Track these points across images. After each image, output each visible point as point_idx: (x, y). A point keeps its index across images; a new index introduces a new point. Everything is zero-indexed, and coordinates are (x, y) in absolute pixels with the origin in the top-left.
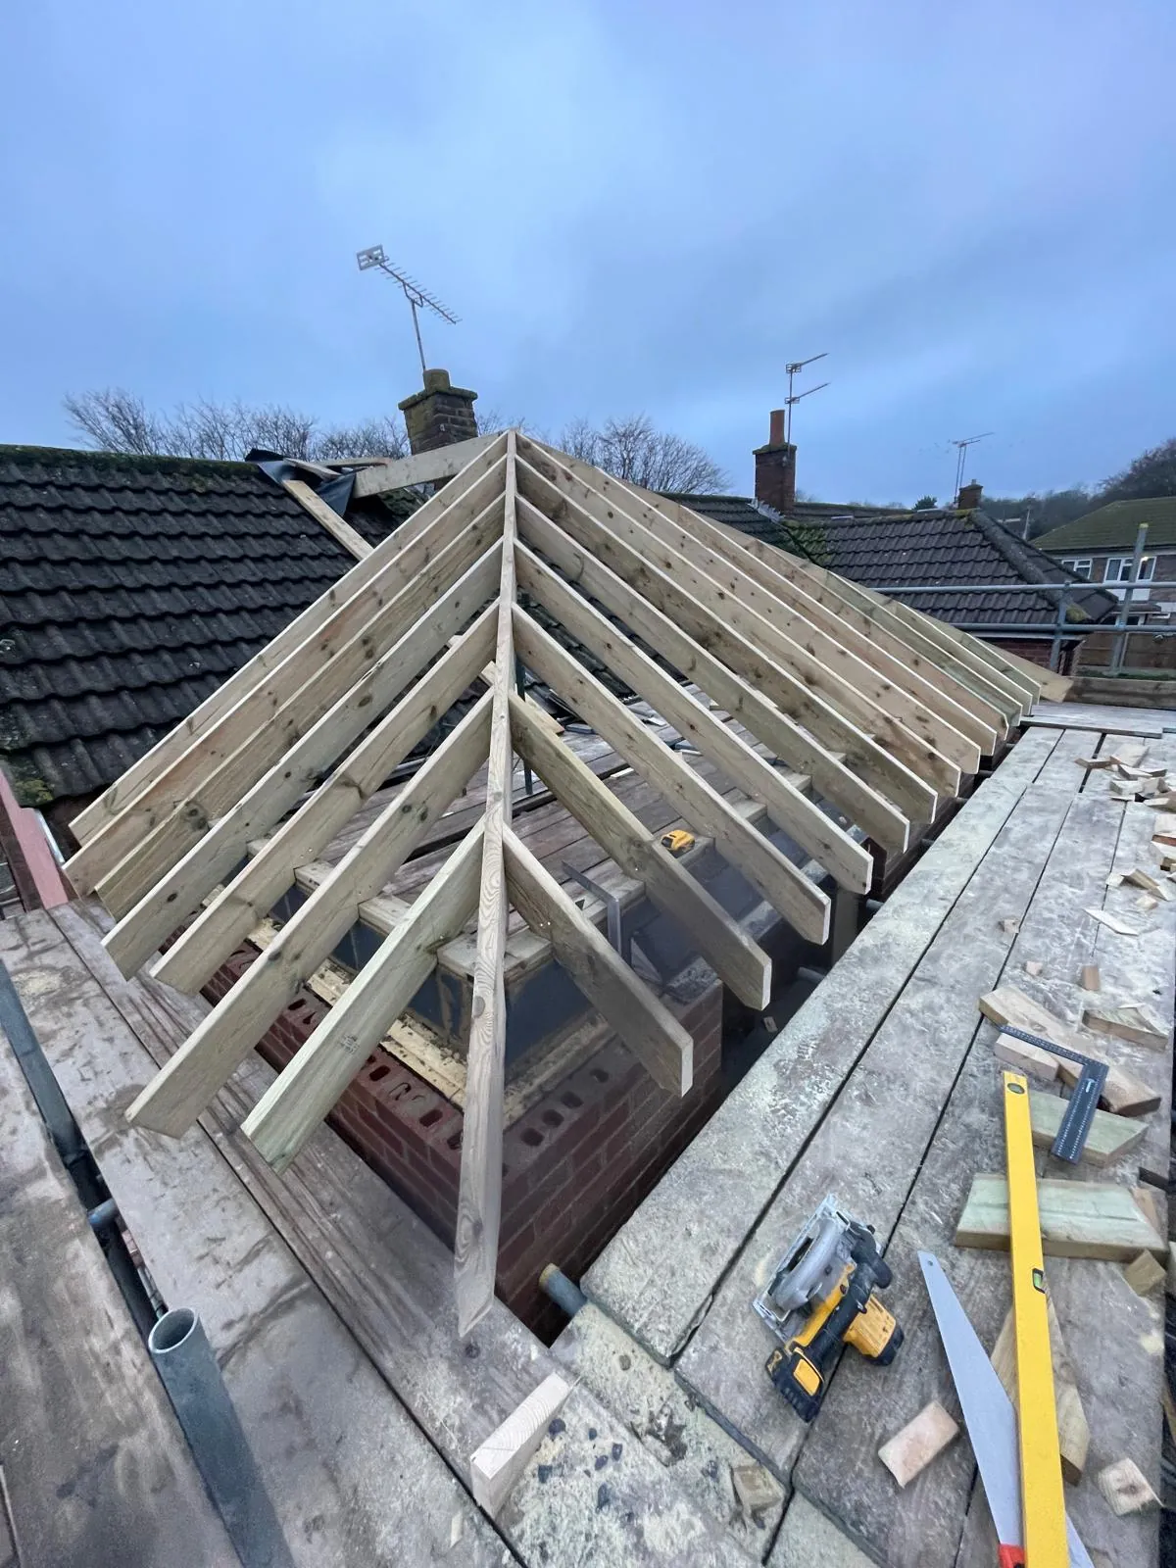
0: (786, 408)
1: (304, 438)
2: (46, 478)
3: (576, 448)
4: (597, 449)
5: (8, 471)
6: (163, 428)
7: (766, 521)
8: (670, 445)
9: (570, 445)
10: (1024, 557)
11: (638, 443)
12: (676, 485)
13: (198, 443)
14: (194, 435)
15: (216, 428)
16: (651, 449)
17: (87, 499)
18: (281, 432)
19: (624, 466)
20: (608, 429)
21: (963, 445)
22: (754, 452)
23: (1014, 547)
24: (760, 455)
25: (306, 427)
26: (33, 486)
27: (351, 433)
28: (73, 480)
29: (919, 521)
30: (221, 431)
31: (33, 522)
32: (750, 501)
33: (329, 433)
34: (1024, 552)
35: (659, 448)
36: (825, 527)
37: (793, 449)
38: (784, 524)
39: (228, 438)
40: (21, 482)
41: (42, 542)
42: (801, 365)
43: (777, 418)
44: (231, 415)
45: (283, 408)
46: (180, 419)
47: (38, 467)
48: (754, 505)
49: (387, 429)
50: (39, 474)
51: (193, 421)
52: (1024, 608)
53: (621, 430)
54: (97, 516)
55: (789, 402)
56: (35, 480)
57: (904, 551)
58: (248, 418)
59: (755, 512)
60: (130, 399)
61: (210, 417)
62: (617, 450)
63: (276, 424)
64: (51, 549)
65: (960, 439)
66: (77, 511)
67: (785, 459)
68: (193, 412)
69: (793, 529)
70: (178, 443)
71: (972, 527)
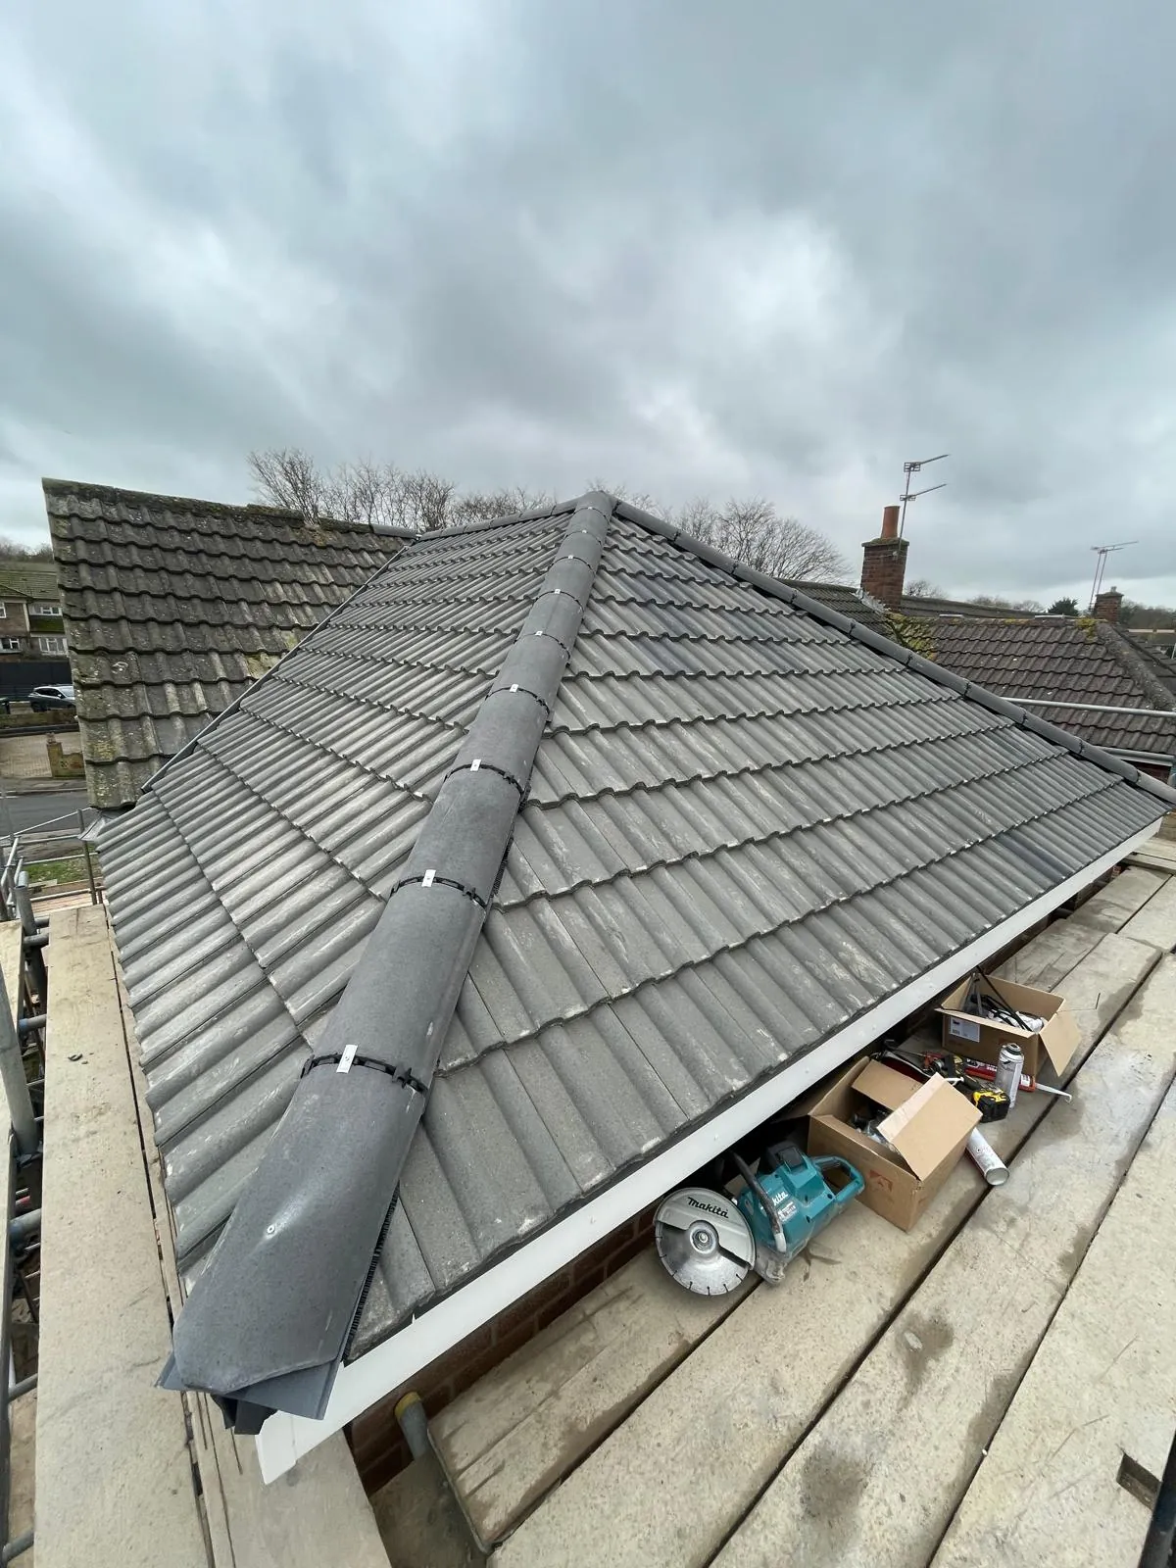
0: (901, 504)
1: (443, 500)
2: (193, 525)
3: (694, 525)
4: (715, 528)
5: (164, 518)
6: (327, 484)
7: (870, 612)
8: (790, 529)
9: (689, 524)
10: (1153, 677)
11: (757, 527)
12: (791, 567)
13: (352, 499)
14: (351, 492)
15: (369, 487)
16: (770, 532)
17: (222, 546)
18: (425, 493)
19: (741, 544)
20: (730, 510)
21: (1103, 551)
22: (863, 545)
23: (1141, 664)
24: (870, 548)
25: (447, 490)
26: (181, 531)
27: (485, 499)
28: (215, 529)
29: (1036, 627)
30: (373, 489)
31: (171, 562)
32: (854, 591)
33: (466, 497)
34: (1153, 671)
35: (778, 531)
36: (931, 624)
37: (905, 545)
38: (888, 616)
39: (378, 495)
40: (172, 527)
41: (175, 579)
42: (920, 464)
43: (892, 514)
44: (383, 476)
45: (429, 473)
46: (341, 477)
47: (189, 516)
48: (859, 595)
49: (518, 498)
50: (189, 521)
51: (351, 480)
52: (1147, 730)
53: (742, 513)
54: (227, 561)
55: (905, 499)
56: (184, 527)
57: (1016, 656)
58: (397, 479)
59: (858, 602)
60: (302, 457)
61: (366, 478)
62: (736, 529)
63: (421, 486)
64: (181, 587)
65: (1101, 546)
66: (211, 556)
67: (895, 553)
68: (353, 471)
69: (898, 622)
70: (336, 497)
71: (1095, 639)
